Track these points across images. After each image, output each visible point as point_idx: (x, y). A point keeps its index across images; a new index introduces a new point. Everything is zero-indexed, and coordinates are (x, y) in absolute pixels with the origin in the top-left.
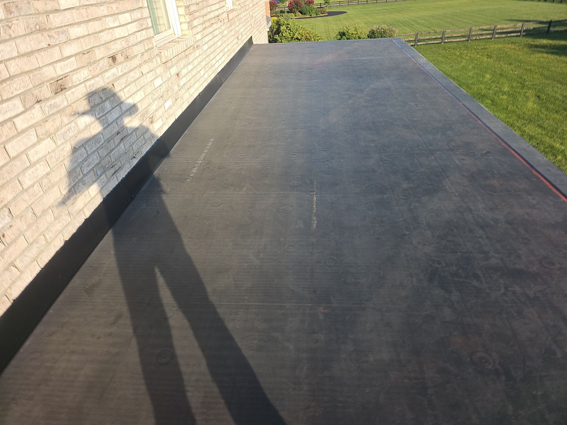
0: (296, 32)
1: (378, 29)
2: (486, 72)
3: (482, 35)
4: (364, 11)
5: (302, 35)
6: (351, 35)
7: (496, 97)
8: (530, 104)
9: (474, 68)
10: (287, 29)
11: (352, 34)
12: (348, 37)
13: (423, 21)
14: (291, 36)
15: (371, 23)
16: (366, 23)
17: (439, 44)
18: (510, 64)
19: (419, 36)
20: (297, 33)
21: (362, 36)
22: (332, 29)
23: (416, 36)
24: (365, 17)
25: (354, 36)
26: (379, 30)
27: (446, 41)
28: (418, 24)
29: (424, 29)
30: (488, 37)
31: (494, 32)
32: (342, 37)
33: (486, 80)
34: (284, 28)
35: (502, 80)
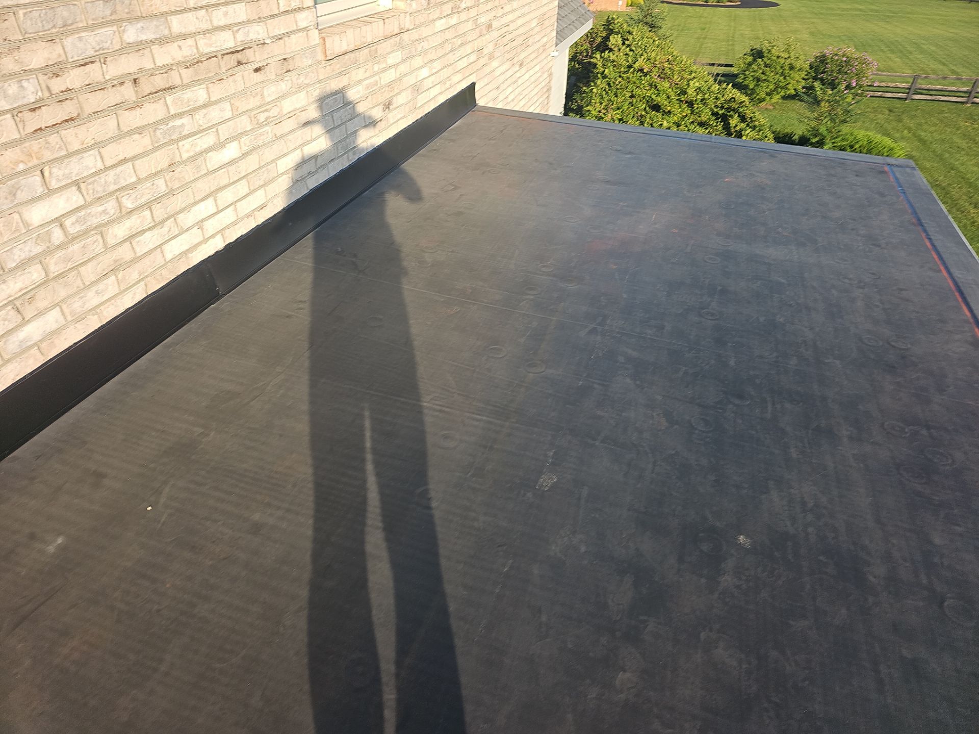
0: (642, 55)
1: (836, 55)
4: (813, 8)
5: (654, 63)
6: (775, 58)
10: (624, 44)
11: (778, 57)
12: (768, 62)
13: (933, 48)
14: (628, 61)
15: (823, 35)
16: (812, 34)
17: (960, 106)
19: (919, 81)
20: (643, 57)
21: (798, 65)
22: (742, 35)
23: (915, 78)
25: (782, 61)
26: (836, 58)
28: (922, 52)
29: (933, 66)
32: (754, 60)
34: (616, 41)
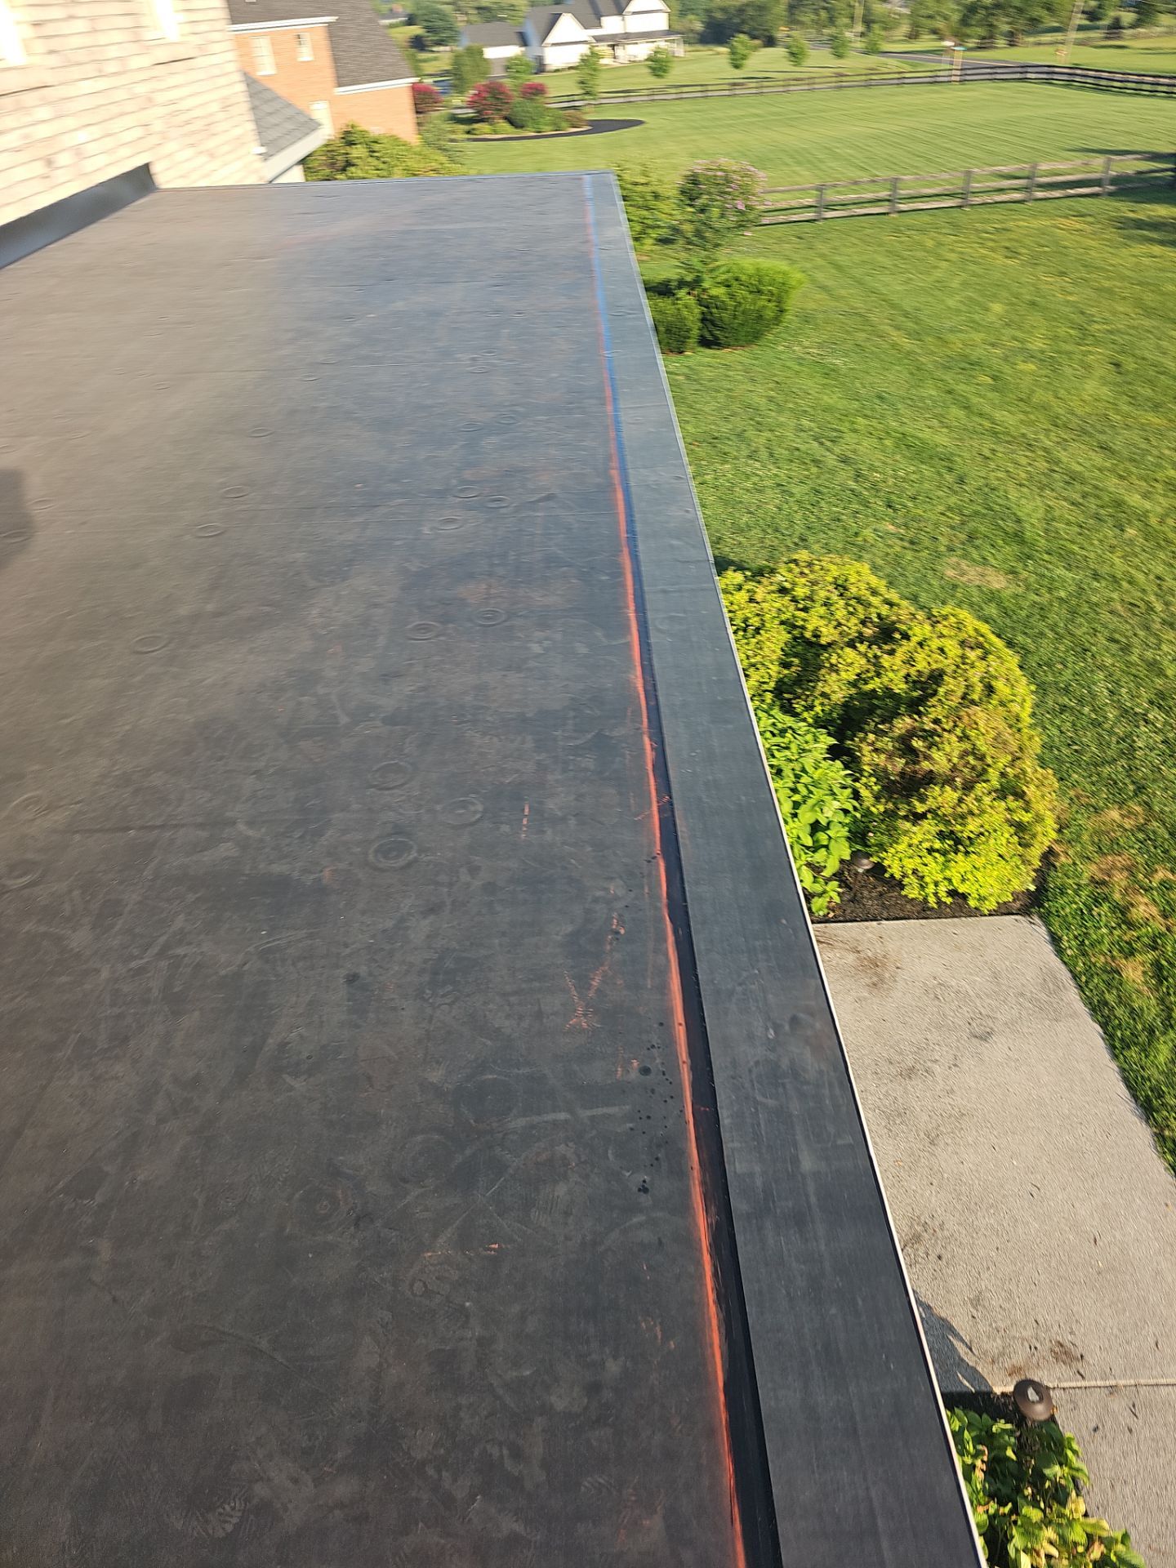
2: (994, 297)
3: (1001, 190)
7: (1007, 369)
8: (1091, 387)
9: (965, 284)
18: (1062, 274)
24: (694, 137)
27: (903, 207)
30: (1017, 196)
31: (1030, 183)
33: (992, 318)
35: (1035, 318)
